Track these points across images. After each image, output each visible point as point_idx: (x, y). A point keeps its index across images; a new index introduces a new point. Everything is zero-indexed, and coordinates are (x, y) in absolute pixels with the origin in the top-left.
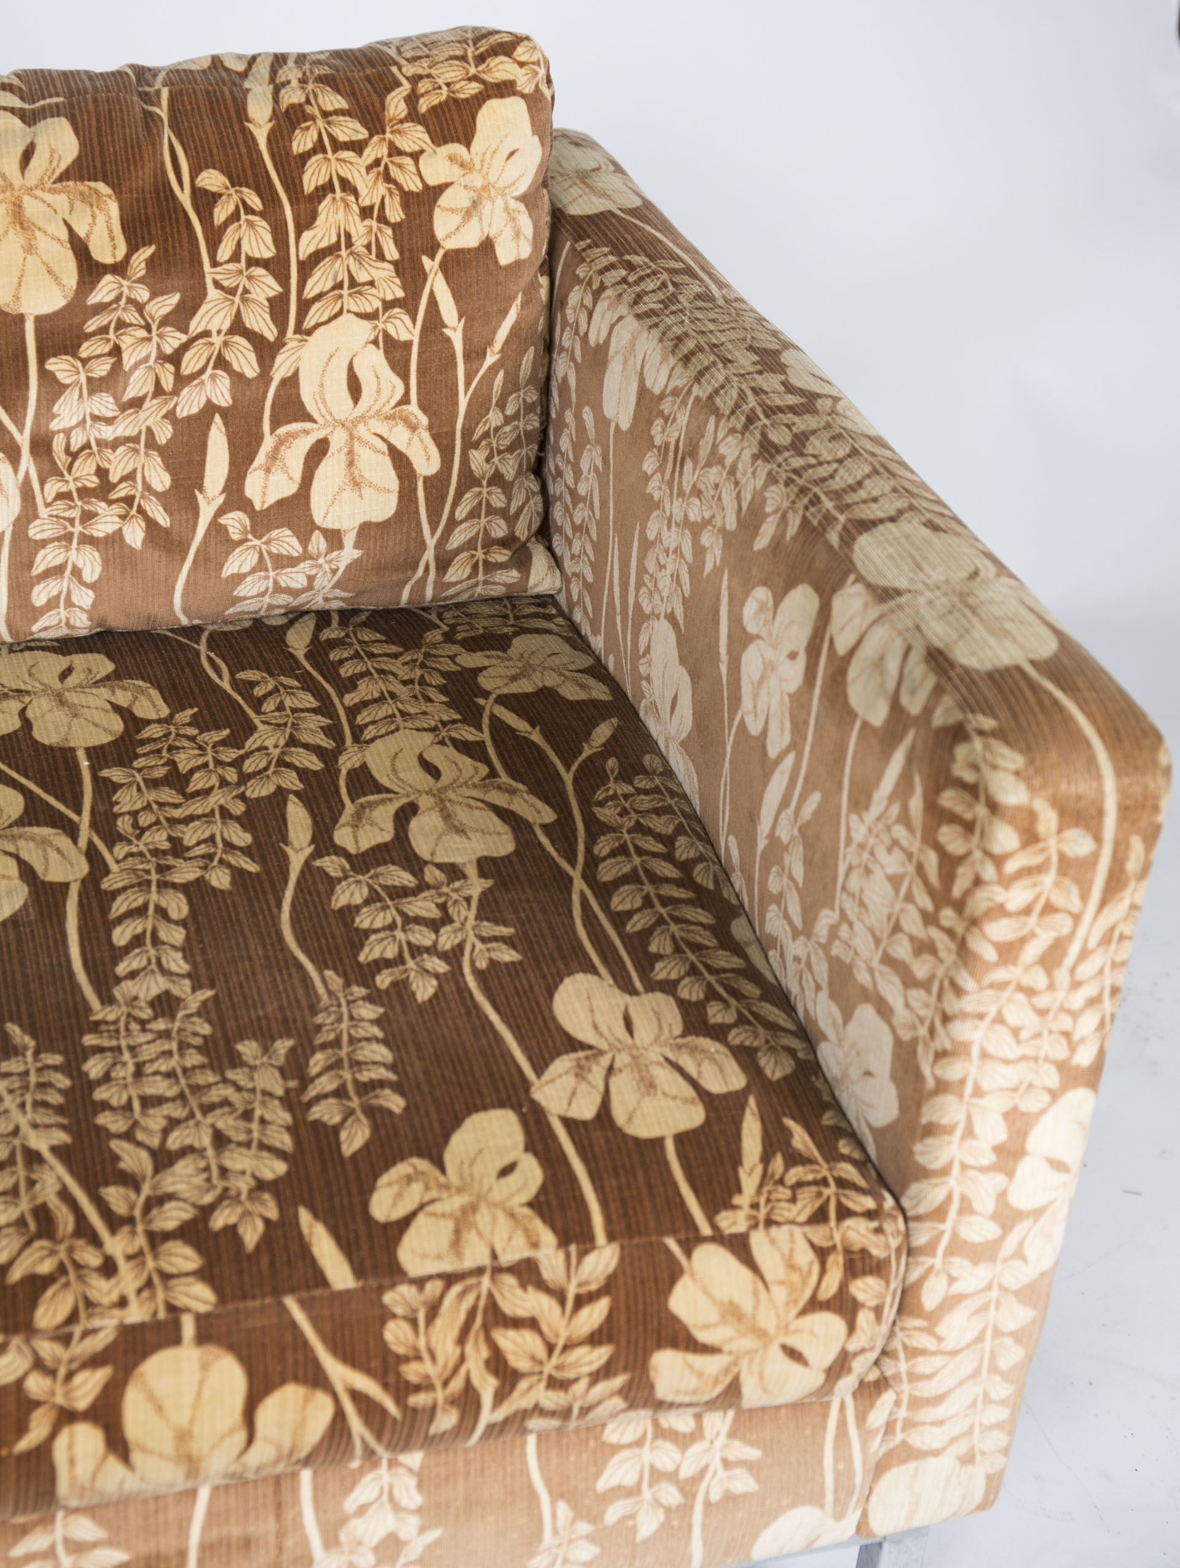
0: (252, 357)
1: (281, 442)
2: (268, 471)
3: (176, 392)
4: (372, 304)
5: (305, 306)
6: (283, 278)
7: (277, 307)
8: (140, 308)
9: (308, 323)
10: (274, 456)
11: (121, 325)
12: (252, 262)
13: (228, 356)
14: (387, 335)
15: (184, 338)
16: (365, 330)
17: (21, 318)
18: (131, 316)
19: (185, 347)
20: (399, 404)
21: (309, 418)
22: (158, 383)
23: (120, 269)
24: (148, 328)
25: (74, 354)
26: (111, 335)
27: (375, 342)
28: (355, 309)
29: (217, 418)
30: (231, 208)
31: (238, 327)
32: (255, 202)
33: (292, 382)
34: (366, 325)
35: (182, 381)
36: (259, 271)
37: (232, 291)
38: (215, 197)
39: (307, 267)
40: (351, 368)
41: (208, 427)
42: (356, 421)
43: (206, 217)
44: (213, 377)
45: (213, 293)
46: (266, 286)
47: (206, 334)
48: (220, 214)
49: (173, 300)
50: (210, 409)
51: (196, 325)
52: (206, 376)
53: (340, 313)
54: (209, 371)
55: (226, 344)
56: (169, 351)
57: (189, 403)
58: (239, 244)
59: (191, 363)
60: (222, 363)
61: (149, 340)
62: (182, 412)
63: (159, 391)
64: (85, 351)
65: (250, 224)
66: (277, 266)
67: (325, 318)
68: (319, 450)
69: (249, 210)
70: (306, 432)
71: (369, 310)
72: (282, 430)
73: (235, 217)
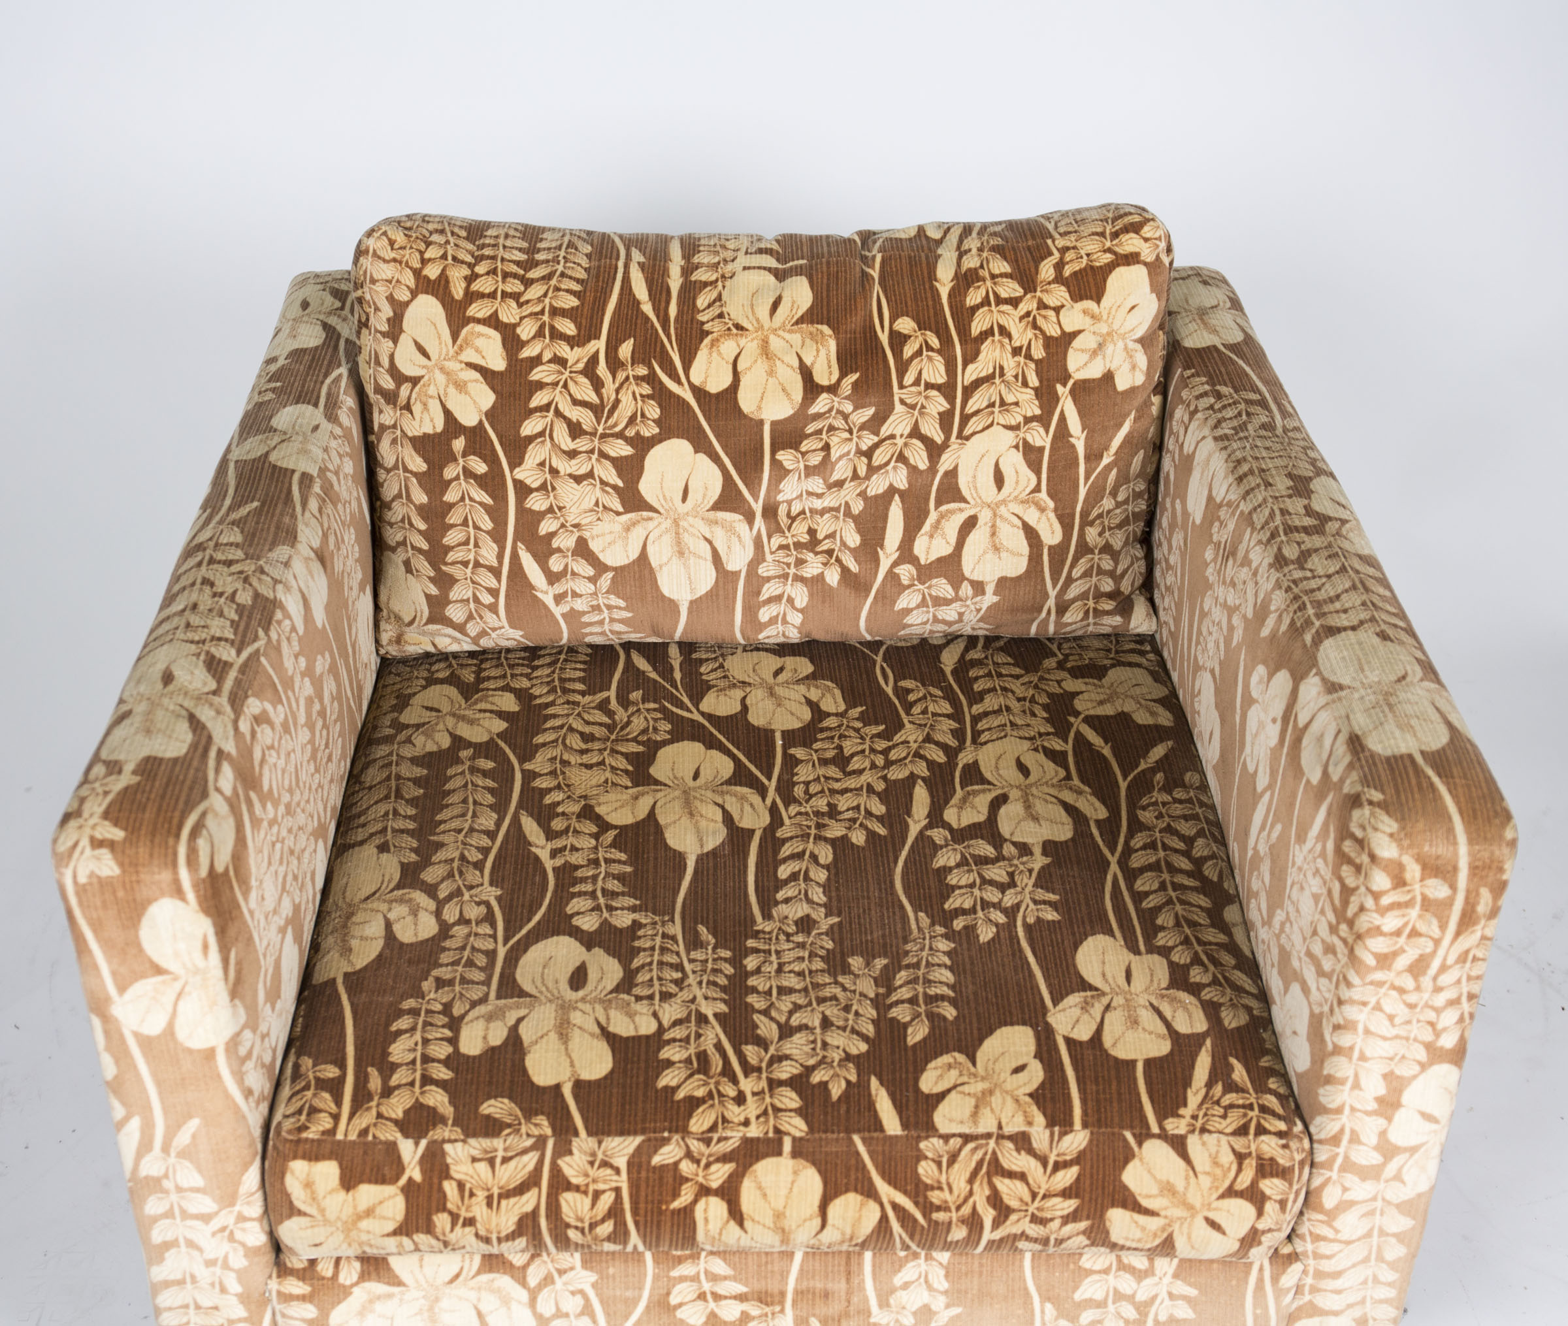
0: (924, 454)
1: (942, 516)
2: (931, 536)
3: (868, 477)
4: (1016, 418)
5: (965, 419)
6: (951, 399)
7: (945, 420)
8: (846, 417)
9: (967, 431)
10: (937, 525)
11: (831, 428)
12: (929, 386)
13: (907, 453)
14: (1025, 442)
15: (876, 439)
16: (1010, 437)
17: (761, 423)
18: (839, 423)
19: (876, 446)
20: (1033, 492)
21: (965, 501)
22: (855, 470)
23: (833, 389)
24: (850, 431)
25: (797, 449)
26: (824, 436)
27: (1017, 447)
28: (1002, 422)
29: (897, 497)
30: (917, 346)
31: (916, 433)
32: (935, 342)
33: (952, 474)
34: (1010, 434)
35: (872, 470)
36: (934, 393)
37: (913, 407)
38: (906, 338)
39: (969, 391)
40: (997, 465)
41: (890, 503)
42: (998, 505)
43: (897, 353)
44: (895, 468)
45: (899, 407)
46: (938, 404)
47: (892, 437)
48: (908, 350)
49: (870, 412)
50: (892, 491)
51: (885, 430)
52: (890, 467)
53: (991, 425)
54: (892, 463)
55: (906, 444)
56: (864, 448)
57: (877, 486)
58: (920, 373)
59: (879, 458)
60: (902, 458)
61: (850, 440)
62: (871, 492)
63: (855, 476)
64: (804, 447)
65: (930, 358)
66: (947, 390)
67: (980, 428)
68: (970, 524)
69: (930, 348)
70: (961, 510)
71: (1013, 423)
72: (944, 508)
73: (919, 353)
